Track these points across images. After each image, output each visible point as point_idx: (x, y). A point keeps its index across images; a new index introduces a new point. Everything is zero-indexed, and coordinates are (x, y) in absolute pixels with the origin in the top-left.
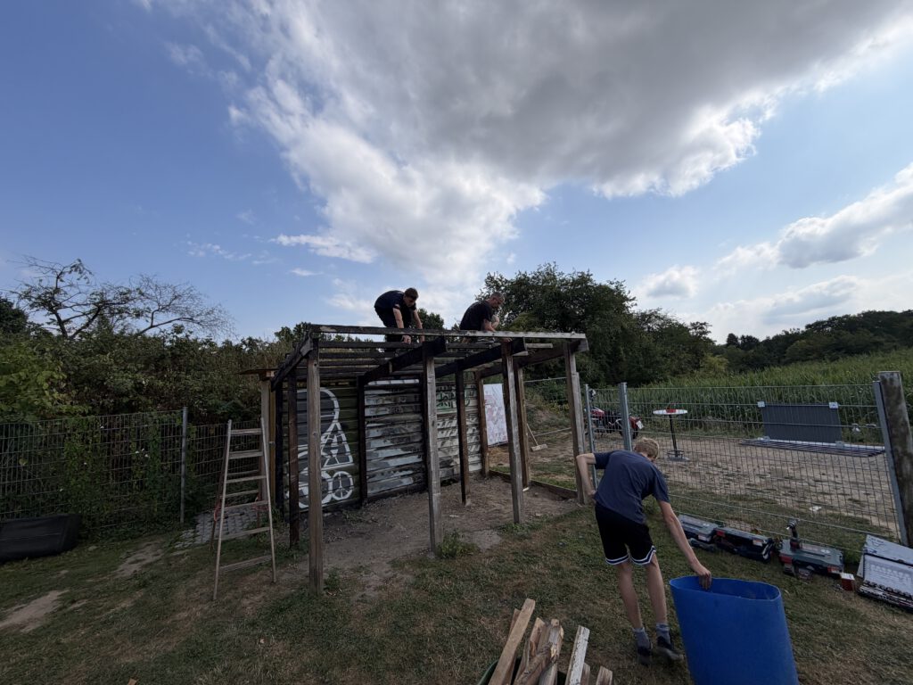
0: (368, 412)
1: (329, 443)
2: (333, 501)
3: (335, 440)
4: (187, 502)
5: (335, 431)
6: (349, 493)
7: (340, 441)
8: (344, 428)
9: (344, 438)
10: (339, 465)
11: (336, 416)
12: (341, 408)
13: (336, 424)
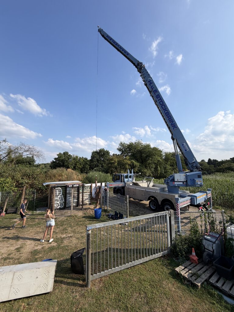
0: (67, 192)
1: (60, 197)
2: (60, 207)
3: (61, 197)
4: (35, 206)
5: (61, 195)
6: (63, 206)
7: (62, 197)
8: (63, 195)
9: (63, 196)
10: (62, 201)
11: (61, 193)
12: (62, 191)
13: (61, 194)
